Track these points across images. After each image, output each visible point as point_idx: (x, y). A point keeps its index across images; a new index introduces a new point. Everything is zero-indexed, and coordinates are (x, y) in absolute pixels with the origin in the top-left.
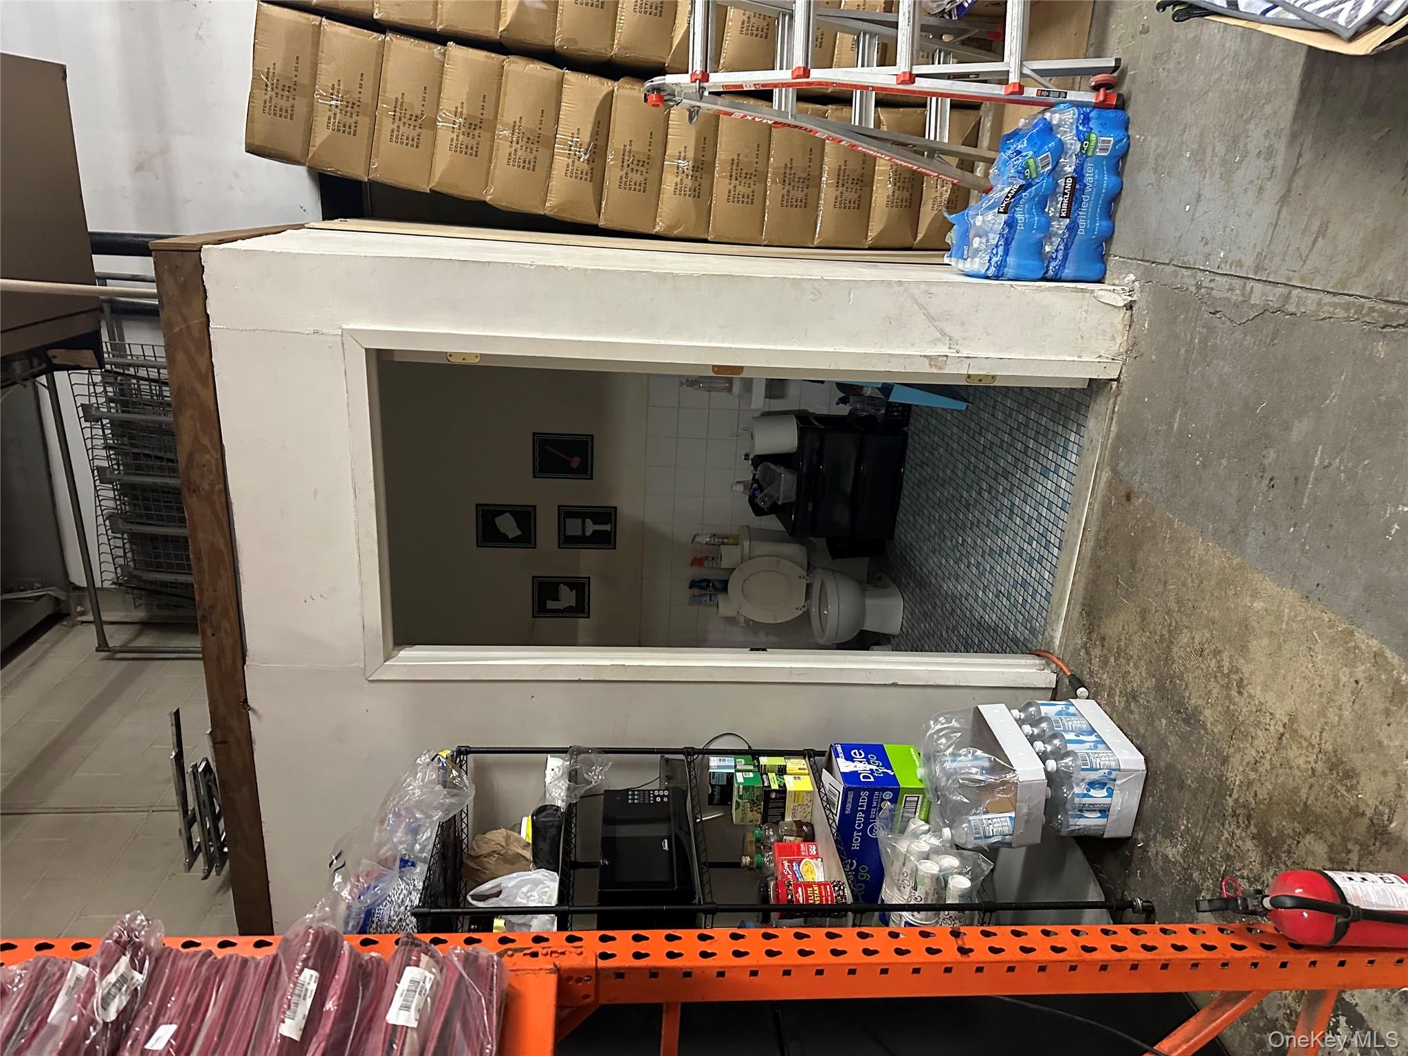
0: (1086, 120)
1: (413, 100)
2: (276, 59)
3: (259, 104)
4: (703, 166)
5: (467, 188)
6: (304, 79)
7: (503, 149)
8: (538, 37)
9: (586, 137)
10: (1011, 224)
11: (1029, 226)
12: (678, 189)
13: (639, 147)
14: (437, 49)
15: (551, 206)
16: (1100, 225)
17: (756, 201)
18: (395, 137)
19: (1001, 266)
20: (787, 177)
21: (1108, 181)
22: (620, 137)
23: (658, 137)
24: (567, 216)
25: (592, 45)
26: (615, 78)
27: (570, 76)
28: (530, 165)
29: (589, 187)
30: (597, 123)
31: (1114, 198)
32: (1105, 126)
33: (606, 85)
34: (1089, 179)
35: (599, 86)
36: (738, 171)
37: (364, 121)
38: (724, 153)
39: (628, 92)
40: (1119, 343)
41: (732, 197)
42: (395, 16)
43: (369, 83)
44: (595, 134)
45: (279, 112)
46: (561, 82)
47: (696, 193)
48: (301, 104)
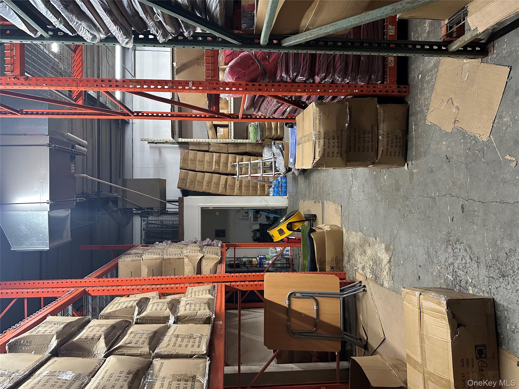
0: (281, 178)
1: (200, 180)
2: (182, 176)
3: (179, 182)
4: (240, 186)
5: (208, 191)
6: (186, 178)
7: (213, 186)
8: (217, 171)
9: (224, 183)
10: (274, 190)
11: (276, 190)
12: (237, 189)
13: (231, 184)
14: (204, 173)
15: (219, 193)
16: (285, 190)
17: (248, 190)
18: (198, 185)
19: (274, 195)
20: (253, 187)
21: (285, 185)
22: (228, 183)
23: (234, 182)
24: (221, 194)
25: (225, 172)
26: (228, 175)
27: (222, 176)
28: (216, 187)
29: (224, 190)
30: (225, 181)
31: (286, 187)
32: (284, 179)
33: (227, 176)
34: (283, 185)
35: (226, 177)
36: (245, 186)
37: (194, 183)
38: (243, 184)
39: (229, 177)
40: (287, 202)
41: (245, 190)
42: (198, 170)
43: (194, 178)
44: (225, 183)
45: (182, 183)
46: (220, 176)
47: (240, 189)
48: (185, 182)
